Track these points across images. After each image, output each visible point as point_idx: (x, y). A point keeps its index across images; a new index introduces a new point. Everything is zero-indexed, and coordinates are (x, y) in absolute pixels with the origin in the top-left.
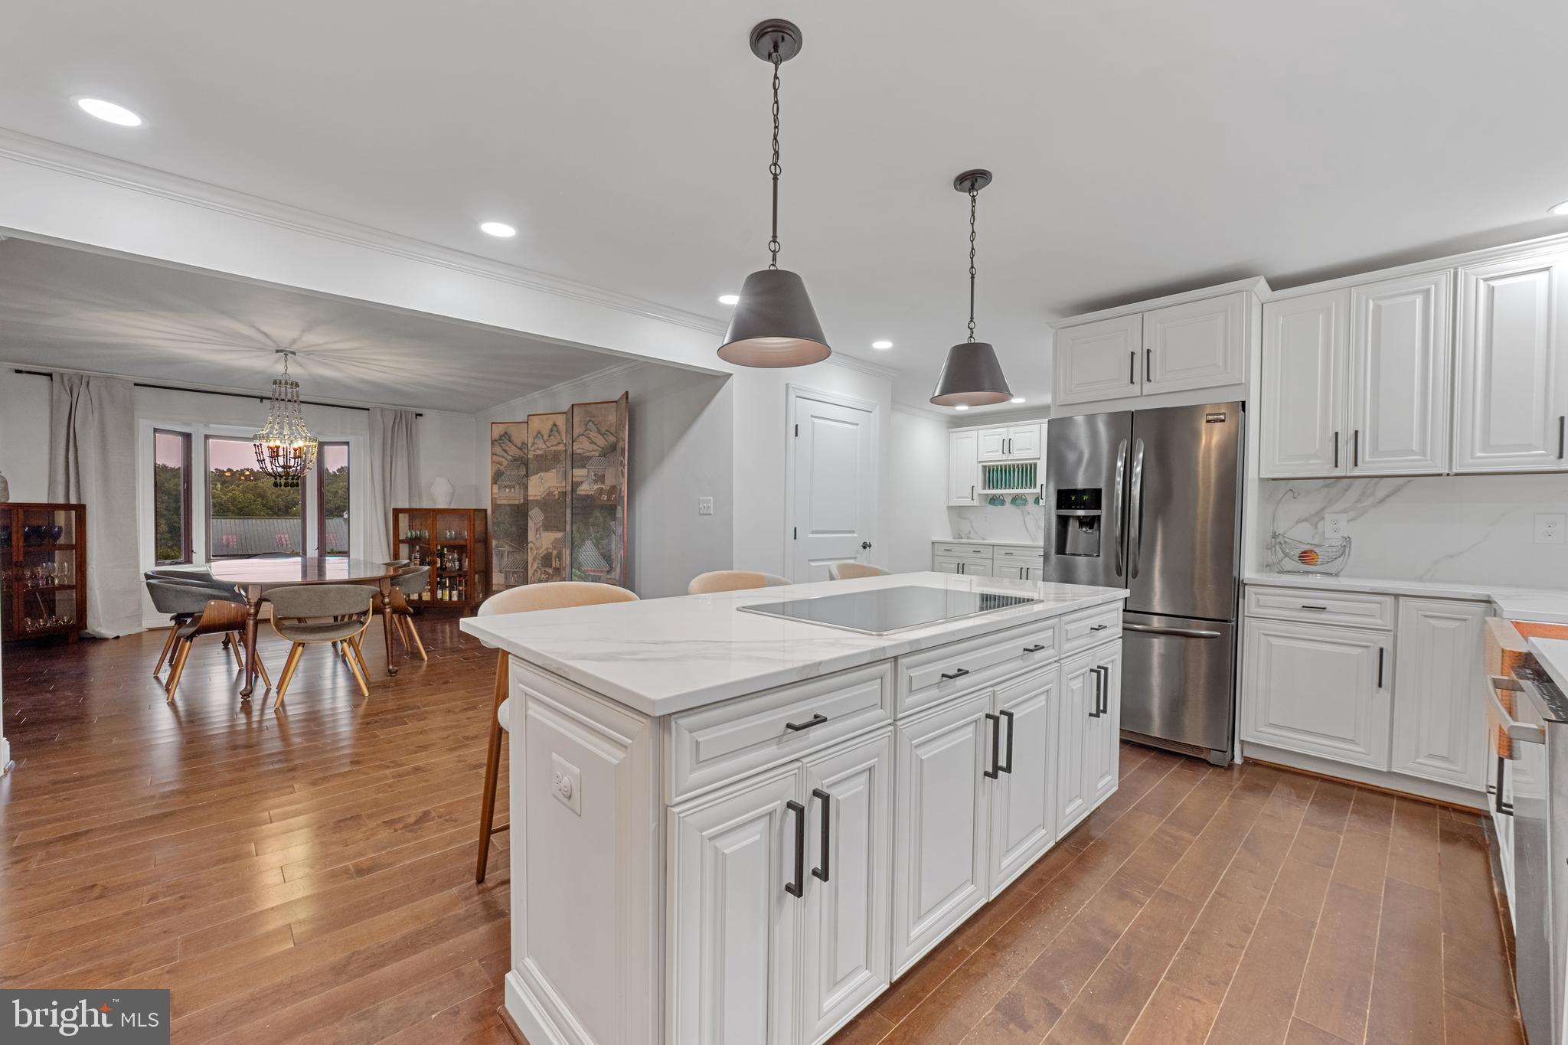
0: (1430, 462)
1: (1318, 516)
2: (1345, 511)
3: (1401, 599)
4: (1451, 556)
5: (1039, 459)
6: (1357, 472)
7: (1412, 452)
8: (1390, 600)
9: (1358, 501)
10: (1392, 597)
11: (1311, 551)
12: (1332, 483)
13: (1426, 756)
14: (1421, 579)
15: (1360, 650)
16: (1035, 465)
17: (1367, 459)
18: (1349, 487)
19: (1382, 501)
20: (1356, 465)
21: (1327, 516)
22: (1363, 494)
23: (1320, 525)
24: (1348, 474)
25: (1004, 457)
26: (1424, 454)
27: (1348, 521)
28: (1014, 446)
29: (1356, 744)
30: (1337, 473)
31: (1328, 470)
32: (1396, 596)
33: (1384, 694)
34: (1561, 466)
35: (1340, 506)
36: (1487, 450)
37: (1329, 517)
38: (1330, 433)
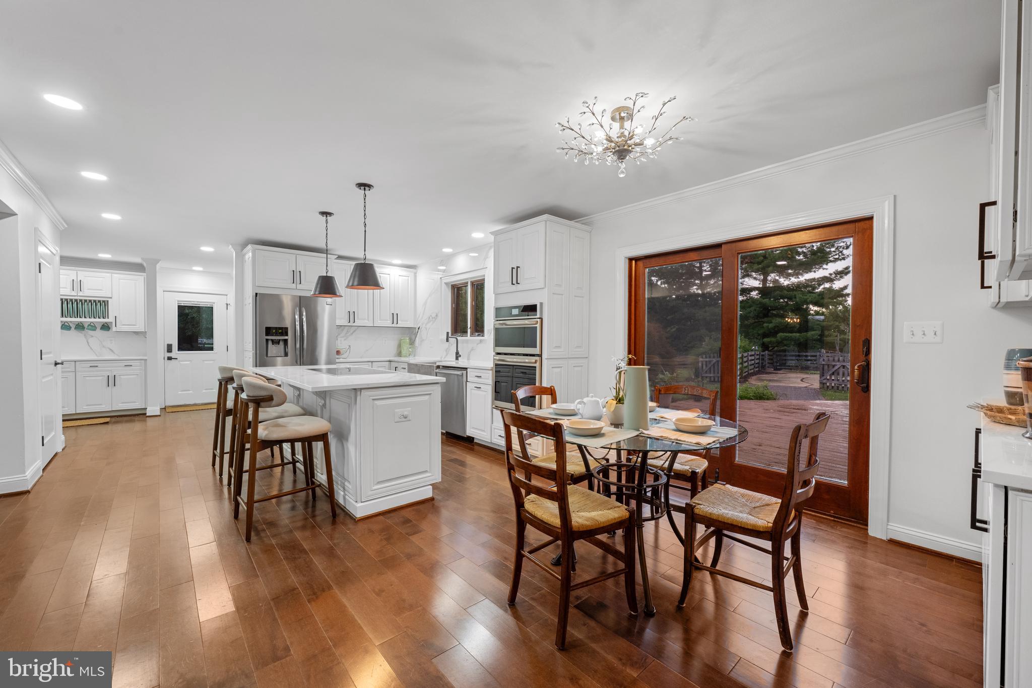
0: (369, 323)
2: (343, 337)
4: (367, 350)
5: (111, 298)
6: (354, 324)
7: (365, 319)
8: (370, 363)
9: (346, 334)
11: (339, 351)
14: (361, 358)
16: (108, 301)
17: (356, 320)
18: (343, 330)
19: (352, 334)
20: (354, 322)
22: (347, 331)
24: (352, 325)
25: (74, 293)
26: (368, 320)
28: (84, 286)
30: (349, 324)
31: (347, 323)
32: (372, 362)
34: (393, 325)
35: (341, 335)
36: (380, 320)
37: (339, 339)
38: (347, 311)
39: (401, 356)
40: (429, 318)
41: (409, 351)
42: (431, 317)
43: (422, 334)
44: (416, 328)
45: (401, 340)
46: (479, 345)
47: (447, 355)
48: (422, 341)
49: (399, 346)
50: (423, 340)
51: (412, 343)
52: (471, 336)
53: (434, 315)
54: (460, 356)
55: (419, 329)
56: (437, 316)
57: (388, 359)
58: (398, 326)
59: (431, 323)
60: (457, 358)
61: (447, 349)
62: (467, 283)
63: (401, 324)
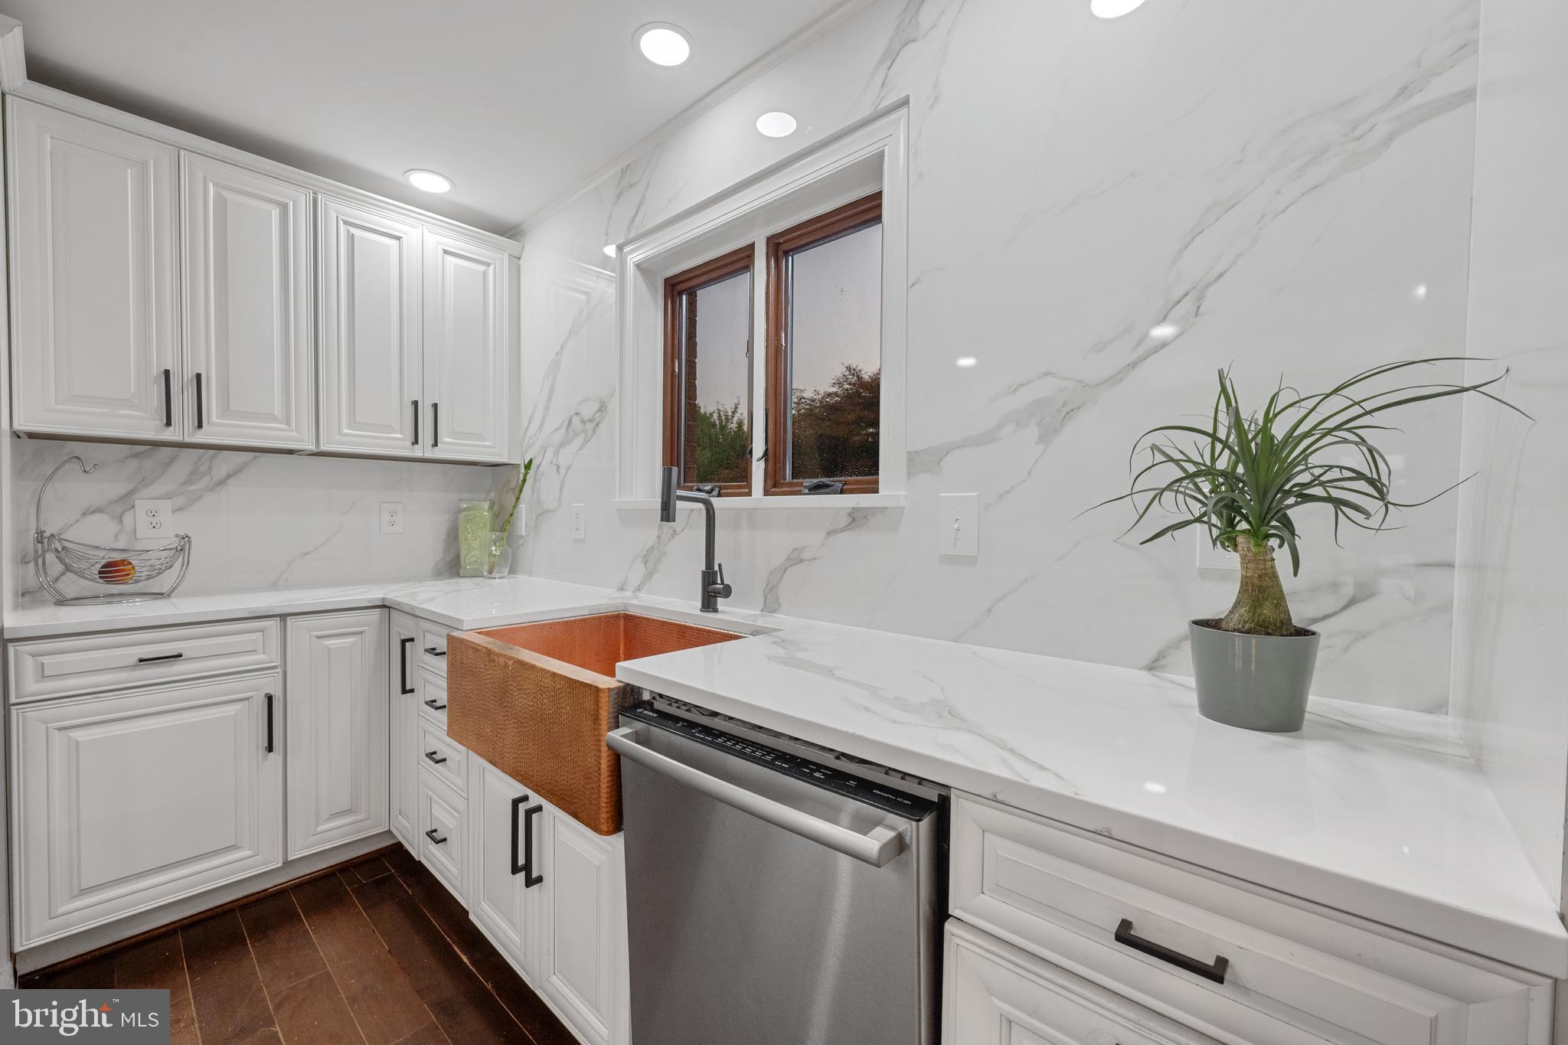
0: (295, 433)
1: (126, 501)
2: (168, 496)
3: (288, 618)
4: (306, 554)
6: (200, 438)
7: (272, 418)
9: (187, 482)
10: (278, 618)
11: (123, 562)
12: (146, 451)
13: (327, 820)
15: (237, 706)
17: (214, 419)
18: (172, 460)
19: (221, 483)
20: (200, 426)
21: (137, 503)
22: (194, 472)
23: (128, 518)
24: (187, 440)
26: (288, 423)
27: (174, 512)
29: (240, 847)
30: (169, 435)
31: (149, 428)
32: (283, 617)
33: (276, 757)
34: (418, 452)
35: (159, 488)
36: (353, 423)
37: (141, 505)
38: (156, 370)
39: (458, 575)
40: (570, 421)
41: (490, 554)
42: (576, 420)
43: (541, 489)
44: (519, 465)
45: (460, 511)
46: (843, 537)
47: (649, 576)
48: (541, 514)
49: (453, 536)
50: (545, 512)
51: (503, 522)
52: (766, 493)
53: (588, 411)
54: (727, 591)
55: (528, 467)
56: (602, 408)
57: (376, 594)
58: (439, 453)
59: (581, 438)
60: (709, 603)
61: (652, 548)
62: (751, 247)
63: (449, 449)
